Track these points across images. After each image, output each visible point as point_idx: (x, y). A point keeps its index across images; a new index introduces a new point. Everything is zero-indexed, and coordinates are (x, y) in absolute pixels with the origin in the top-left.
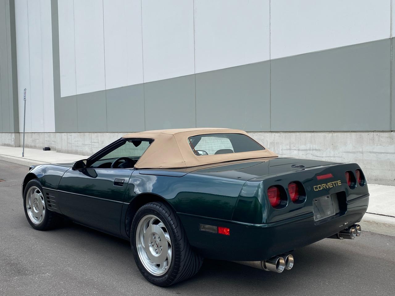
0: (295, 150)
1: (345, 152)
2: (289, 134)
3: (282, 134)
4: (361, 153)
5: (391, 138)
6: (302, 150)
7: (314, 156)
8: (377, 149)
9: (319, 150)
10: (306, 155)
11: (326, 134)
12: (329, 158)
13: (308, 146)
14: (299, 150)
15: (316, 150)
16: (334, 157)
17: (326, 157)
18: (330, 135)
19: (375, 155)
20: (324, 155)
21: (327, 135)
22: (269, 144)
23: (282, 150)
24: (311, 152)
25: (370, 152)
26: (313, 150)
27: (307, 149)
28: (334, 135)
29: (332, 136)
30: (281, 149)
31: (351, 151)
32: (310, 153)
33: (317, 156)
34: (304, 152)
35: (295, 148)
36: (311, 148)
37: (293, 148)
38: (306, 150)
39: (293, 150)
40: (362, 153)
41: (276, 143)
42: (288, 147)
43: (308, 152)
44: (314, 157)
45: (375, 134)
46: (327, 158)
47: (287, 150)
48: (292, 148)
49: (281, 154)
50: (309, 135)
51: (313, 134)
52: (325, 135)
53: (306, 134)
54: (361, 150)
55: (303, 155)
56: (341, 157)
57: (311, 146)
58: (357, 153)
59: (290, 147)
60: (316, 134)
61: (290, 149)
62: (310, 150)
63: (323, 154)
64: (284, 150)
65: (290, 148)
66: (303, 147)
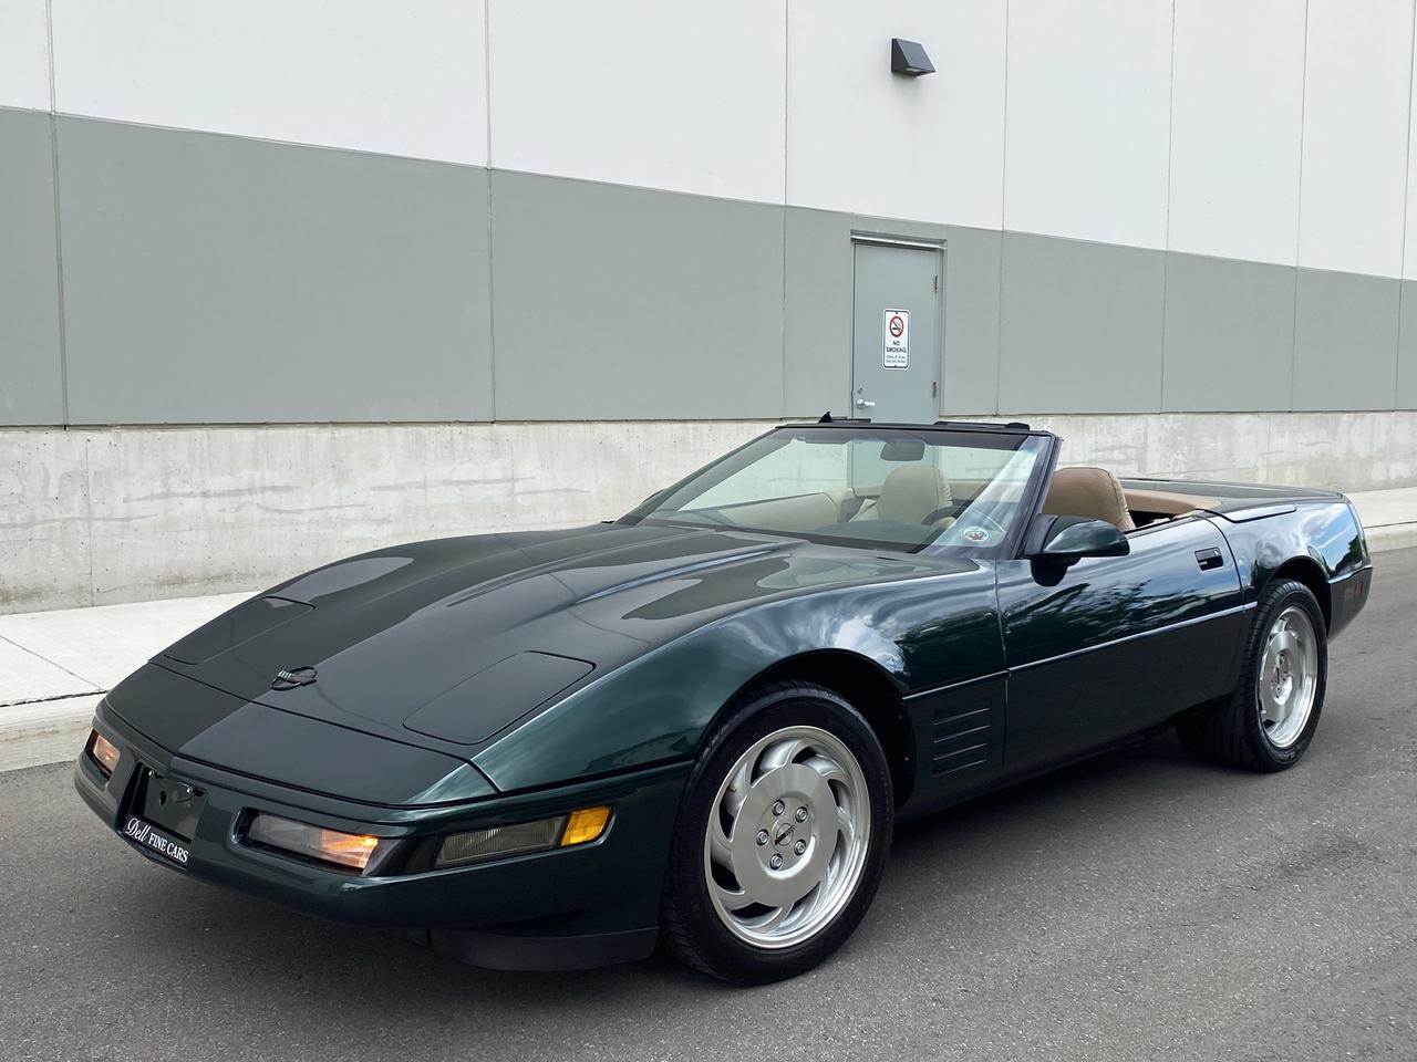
0: (191, 495)
1: (373, 489)
2: (159, 433)
3: (125, 434)
4: (420, 487)
5: (494, 440)
6: (221, 494)
7: (267, 509)
8: (464, 471)
9: (288, 488)
10: (238, 509)
11: (312, 432)
12: (326, 511)
13: (244, 477)
14: (205, 495)
15: (274, 489)
16: (341, 507)
17: (311, 509)
18: (326, 433)
19: (457, 490)
20: (304, 506)
21: (314, 435)
22: (54, 481)
23: (125, 501)
24: (257, 498)
25: (446, 483)
26: (264, 489)
27: (240, 488)
28: (337, 435)
29: (332, 438)
30: (122, 496)
31: (392, 484)
32: (251, 503)
33: (280, 512)
34: (226, 502)
35: (191, 490)
36: (258, 485)
37: (180, 491)
38: (238, 492)
39: (178, 495)
40: (424, 486)
41: (95, 473)
42: (157, 488)
43: (246, 498)
44: (268, 515)
45: (456, 429)
46: (318, 512)
47: (152, 497)
48: (173, 490)
49: (122, 520)
50: (248, 435)
51: (261, 432)
52: (307, 436)
53: (236, 432)
54: (419, 477)
55: (224, 510)
56: (363, 505)
57: (257, 476)
58: (410, 487)
59: (165, 485)
60: (272, 432)
61: (166, 495)
62: (251, 490)
63: (301, 501)
64: (138, 499)
65: (165, 490)
66: (220, 482)
